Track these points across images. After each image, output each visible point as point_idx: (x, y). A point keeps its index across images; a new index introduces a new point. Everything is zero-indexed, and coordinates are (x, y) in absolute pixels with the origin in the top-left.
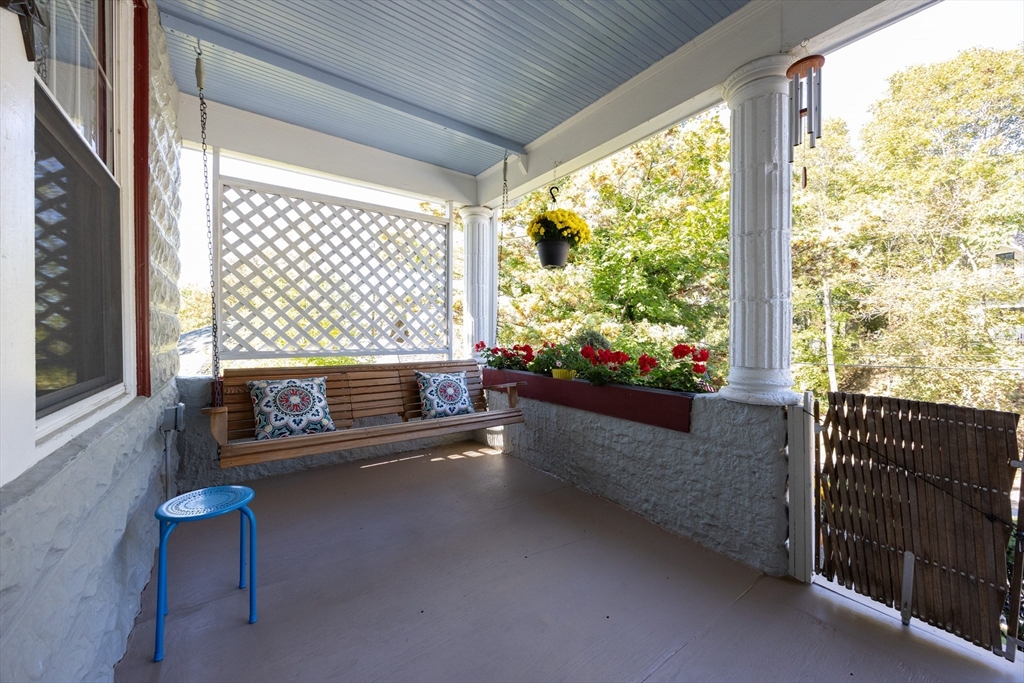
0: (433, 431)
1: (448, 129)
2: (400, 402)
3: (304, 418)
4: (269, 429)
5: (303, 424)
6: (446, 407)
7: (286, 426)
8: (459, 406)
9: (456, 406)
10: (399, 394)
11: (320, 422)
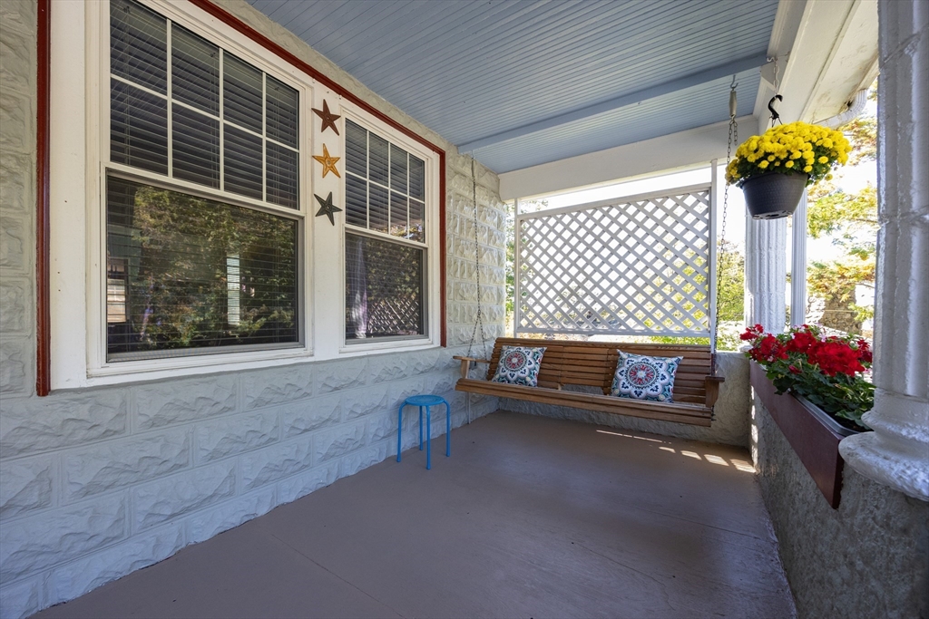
0: (584, 404)
1: (643, 102)
2: (602, 377)
3: (516, 373)
4: (497, 376)
5: (515, 377)
6: (632, 390)
7: (506, 376)
8: (647, 391)
9: (644, 391)
10: (603, 370)
11: (524, 379)
